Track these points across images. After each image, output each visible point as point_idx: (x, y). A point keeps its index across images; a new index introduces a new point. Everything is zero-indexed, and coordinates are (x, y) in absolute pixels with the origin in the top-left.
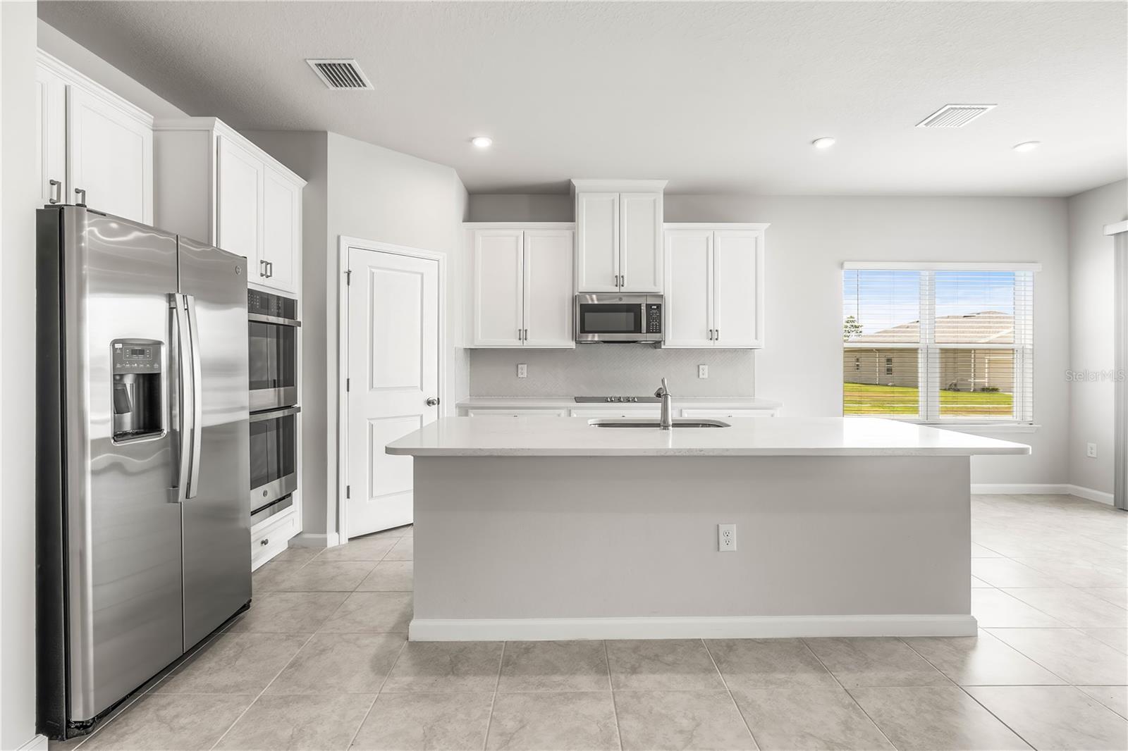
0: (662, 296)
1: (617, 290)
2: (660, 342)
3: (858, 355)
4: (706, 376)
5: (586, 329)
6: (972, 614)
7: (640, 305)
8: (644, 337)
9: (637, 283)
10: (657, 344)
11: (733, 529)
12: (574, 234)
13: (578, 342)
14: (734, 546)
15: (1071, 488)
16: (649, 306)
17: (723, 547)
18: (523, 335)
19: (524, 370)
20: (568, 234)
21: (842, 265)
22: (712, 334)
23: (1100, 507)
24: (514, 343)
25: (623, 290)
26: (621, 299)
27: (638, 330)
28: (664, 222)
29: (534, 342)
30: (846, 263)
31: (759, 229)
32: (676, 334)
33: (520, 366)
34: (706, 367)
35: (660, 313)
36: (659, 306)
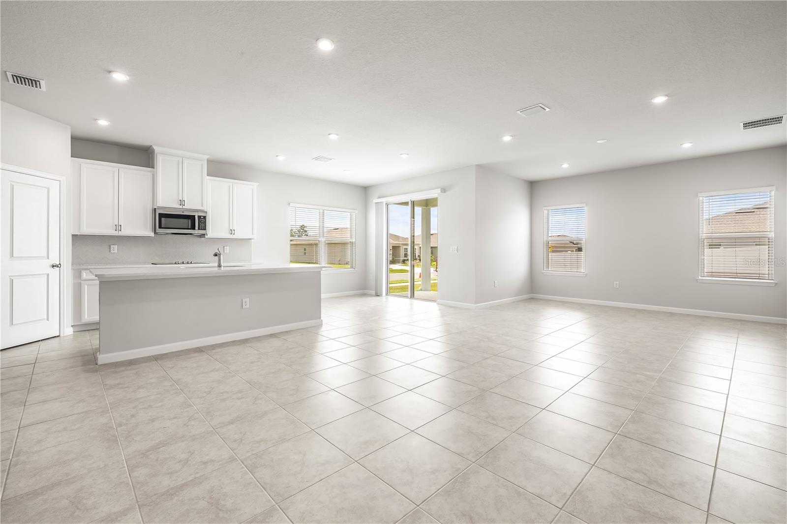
0: (206, 212)
1: (181, 207)
2: (204, 234)
3: (305, 247)
4: (228, 252)
5: (162, 227)
6: (322, 318)
7: (195, 216)
8: (197, 232)
9: (191, 205)
10: (203, 236)
11: (248, 300)
12: (153, 175)
13: (155, 233)
14: (248, 306)
15: (366, 291)
16: (199, 217)
17: (244, 306)
18: (118, 227)
19: (115, 249)
20: (150, 175)
21: (289, 204)
22: (232, 232)
23: (371, 295)
24: (112, 232)
25: (184, 207)
26: (183, 212)
27: (193, 228)
28: (208, 175)
29: (125, 232)
30: (291, 204)
31: (254, 185)
32: (213, 230)
33: (112, 246)
34: (228, 247)
35: (205, 220)
36: (205, 217)
